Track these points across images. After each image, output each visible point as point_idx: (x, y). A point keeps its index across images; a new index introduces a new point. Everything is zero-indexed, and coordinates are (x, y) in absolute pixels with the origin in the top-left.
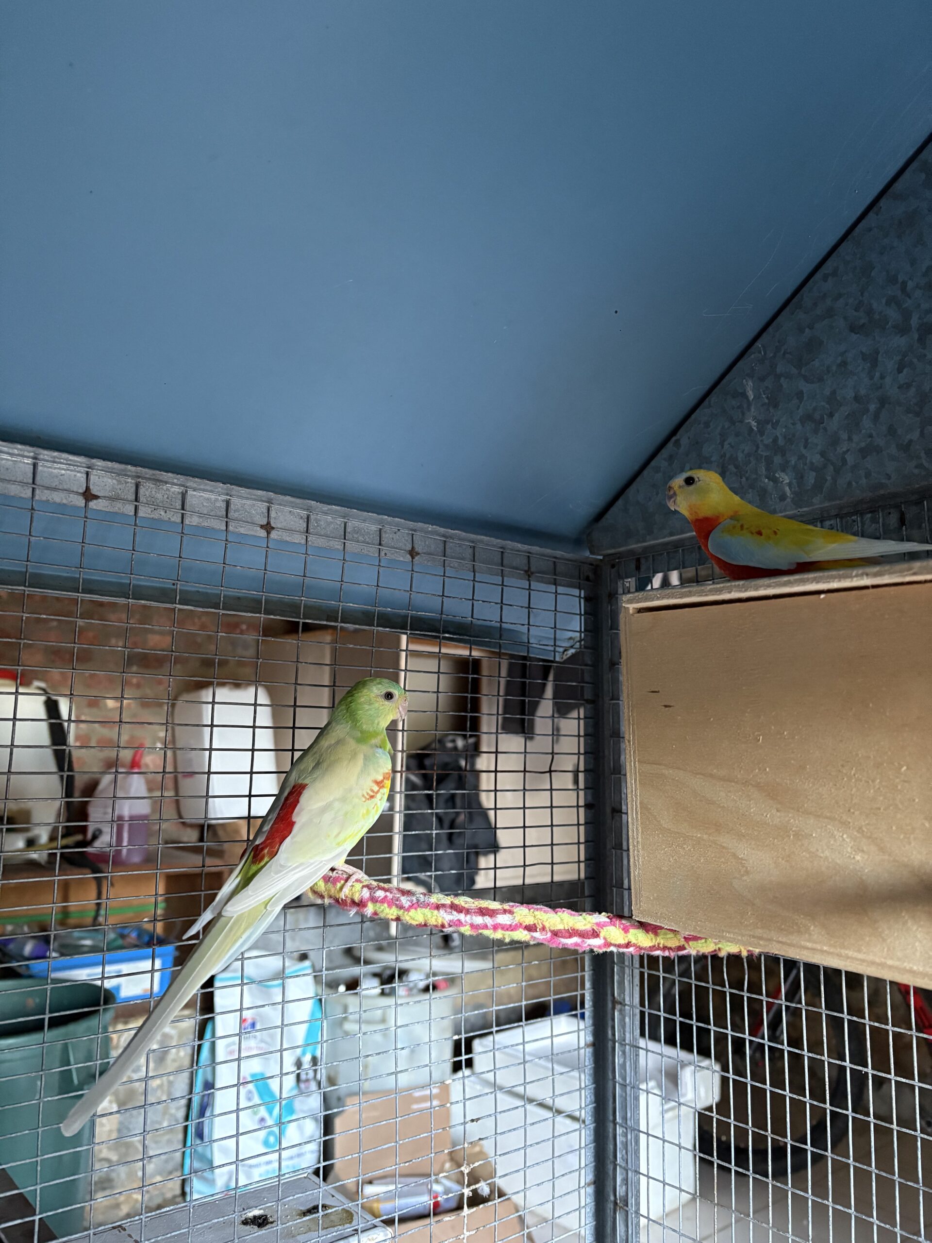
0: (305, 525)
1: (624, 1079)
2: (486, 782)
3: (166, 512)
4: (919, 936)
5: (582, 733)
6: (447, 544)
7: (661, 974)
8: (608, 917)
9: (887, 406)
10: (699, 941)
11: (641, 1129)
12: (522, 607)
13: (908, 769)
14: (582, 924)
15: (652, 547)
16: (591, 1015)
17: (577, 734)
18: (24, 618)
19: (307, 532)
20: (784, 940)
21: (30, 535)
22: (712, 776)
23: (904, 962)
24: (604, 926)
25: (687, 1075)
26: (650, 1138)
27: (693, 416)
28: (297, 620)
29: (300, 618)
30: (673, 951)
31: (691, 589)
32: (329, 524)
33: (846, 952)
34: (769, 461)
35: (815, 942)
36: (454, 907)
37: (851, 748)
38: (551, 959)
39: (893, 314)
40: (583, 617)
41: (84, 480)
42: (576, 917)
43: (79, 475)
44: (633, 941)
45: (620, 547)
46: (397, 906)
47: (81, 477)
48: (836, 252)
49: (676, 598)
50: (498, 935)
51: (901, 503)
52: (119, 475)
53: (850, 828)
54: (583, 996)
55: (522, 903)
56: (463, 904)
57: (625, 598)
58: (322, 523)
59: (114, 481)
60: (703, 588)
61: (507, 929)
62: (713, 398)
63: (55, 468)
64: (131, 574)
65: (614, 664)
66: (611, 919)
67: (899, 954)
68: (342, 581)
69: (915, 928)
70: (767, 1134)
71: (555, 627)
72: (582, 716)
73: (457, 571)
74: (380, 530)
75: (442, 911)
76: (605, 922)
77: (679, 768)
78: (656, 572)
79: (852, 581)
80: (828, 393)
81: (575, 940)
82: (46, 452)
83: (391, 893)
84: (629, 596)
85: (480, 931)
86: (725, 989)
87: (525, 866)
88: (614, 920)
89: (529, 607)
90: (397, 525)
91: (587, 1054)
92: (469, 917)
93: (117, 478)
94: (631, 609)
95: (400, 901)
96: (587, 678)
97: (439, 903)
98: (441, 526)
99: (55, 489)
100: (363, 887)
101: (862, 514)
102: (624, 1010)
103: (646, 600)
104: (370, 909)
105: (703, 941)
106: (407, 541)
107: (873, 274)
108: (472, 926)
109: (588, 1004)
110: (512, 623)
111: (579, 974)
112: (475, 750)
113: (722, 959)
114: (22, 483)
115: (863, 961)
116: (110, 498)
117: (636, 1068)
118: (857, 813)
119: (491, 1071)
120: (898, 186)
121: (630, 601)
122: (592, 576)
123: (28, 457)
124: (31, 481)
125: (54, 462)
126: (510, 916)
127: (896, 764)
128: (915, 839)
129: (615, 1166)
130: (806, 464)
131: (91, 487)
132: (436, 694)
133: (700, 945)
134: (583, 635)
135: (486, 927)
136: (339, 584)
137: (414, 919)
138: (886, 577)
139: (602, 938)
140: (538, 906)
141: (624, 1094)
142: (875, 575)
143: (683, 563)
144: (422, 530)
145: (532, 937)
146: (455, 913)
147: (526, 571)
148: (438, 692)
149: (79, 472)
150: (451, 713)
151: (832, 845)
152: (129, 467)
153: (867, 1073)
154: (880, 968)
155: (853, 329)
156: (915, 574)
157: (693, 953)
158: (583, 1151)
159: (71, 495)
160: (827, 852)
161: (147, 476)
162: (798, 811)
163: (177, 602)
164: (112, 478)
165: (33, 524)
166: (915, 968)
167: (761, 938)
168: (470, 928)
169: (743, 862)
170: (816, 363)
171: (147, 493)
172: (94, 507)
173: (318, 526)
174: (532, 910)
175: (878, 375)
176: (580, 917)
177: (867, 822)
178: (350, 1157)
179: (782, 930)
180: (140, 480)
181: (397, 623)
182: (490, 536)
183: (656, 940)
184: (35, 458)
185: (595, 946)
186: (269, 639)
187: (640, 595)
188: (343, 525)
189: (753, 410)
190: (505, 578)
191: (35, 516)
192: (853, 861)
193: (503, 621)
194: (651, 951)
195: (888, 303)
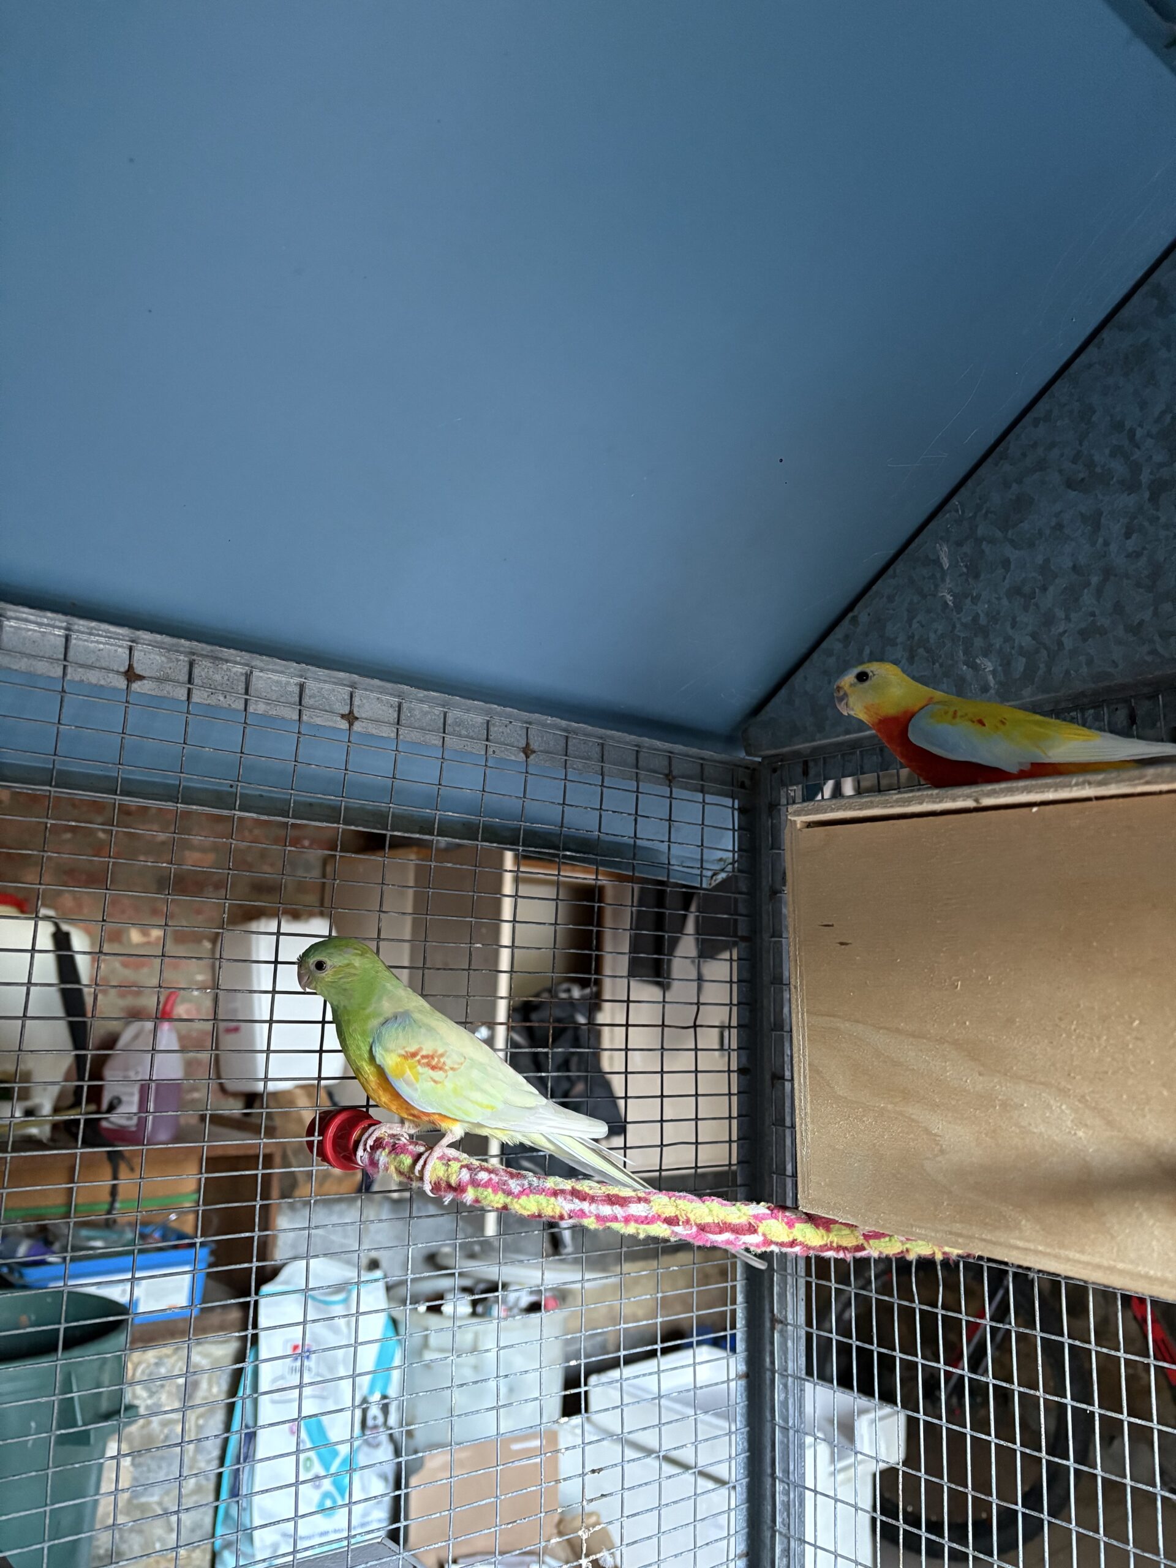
0: (396, 715)
1: (786, 1421)
2: (611, 1038)
3: (225, 697)
4: (1156, 1233)
5: (735, 979)
6: (570, 740)
7: (833, 1285)
8: (768, 1208)
9: (1112, 578)
10: (882, 1240)
11: (807, 1485)
12: (661, 819)
13: (1140, 1023)
14: (735, 1216)
15: (823, 747)
16: (744, 1337)
17: (728, 980)
18: (49, 825)
19: (398, 724)
20: (989, 1237)
21: (59, 723)
22: (898, 1031)
23: (1138, 1265)
24: (762, 1219)
25: (863, 1427)
26: (819, 1496)
27: (874, 588)
28: (384, 832)
29: (387, 830)
30: (850, 1252)
31: (873, 799)
32: (426, 713)
33: (1067, 1253)
34: (968, 644)
35: (1028, 1241)
36: (575, 1193)
37: (1070, 996)
38: (694, 1264)
39: (1119, 468)
40: (736, 833)
41: (126, 656)
42: (729, 1208)
43: (120, 650)
44: (800, 1239)
45: (783, 747)
46: (504, 1191)
47: (123, 653)
48: (1050, 391)
49: (855, 810)
50: (631, 1229)
51: (1131, 696)
52: (169, 650)
53: (1069, 1097)
54: (734, 1312)
55: (660, 1190)
56: (587, 1190)
57: (791, 809)
58: (416, 713)
59: (163, 658)
60: (887, 798)
61: (642, 1223)
62: (899, 566)
63: (92, 642)
64: (181, 773)
65: (775, 893)
66: (772, 1210)
67: (1133, 1255)
68: (440, 785)
69: (1151, 1222)
70: (966, 1491)
71: (702, 845)
72: (735, 957)
73: (580, 774)
74: (488, 722)
75: (560, 1199)
76: (764, 1214)
77: (858, 1021)
78: (826, 779)
79: (1071, 791)
80: (1041, 562)
81: (727, 1236)
82: (82, 622)
83: (497, 1175)
84: (796, 806)
85: (608, 1224)
86: (914, 1305)
87: (662, 1145)
88: (775, 1211)
89: (670, 820)
90: (509, 716)
91: (739, 1389)
92: (594, 1206)
93: (167, 654)
94: (798, 822)
95: (508, 1185)
96: (742, 909)
97: (556, 1188)
98: (562, 719)
99: (91, 667)
100: (462, 1167)
101: (1083, 710)
102: (786, 1331)
103: (817, 811)
104: (469, 1196)
105: (887, 1239)
106: (520, 736)
107: (1094, 419)
108: (598, 1218)
109: (740, 1323)
110: (649, 840)
111: (729, 1284)
112: (595, 1003)
113: (911, 1263)
114: (52, 660)
115: (1088, 1264)
116: (158, 679)
117: (800, 1407)
118: (1078, 1077)
119: (617, 1407)
120: (1125, 314)
121: (798, 813)
122: (747, 783)
123: (60, 628)
124: (62, 657)
125: (91, 634)
126: (646, 1205)
127: (1126, 1017)
128: (1151, 1110)
129: (774, 1532)
130: (1013, 648)
131: (135, 665)
132: (553, 927)
133: (883, 1244)
134: (736, 855)
135: (615, 1219)
136: (437, 788)
137: (525, 1209)
138: (1113, 786)
139: (760, 1234)
140: (681, 1194)
141: (786, 1440)
142: (1100, 784)
143: (862, 767)
144: (539, 723)
145: (673, 1232)
146: (576, 1201)
147: (667, 775)
148: (556, 924)
149: (119, 646)
150: (572, 951)
151: (1048, 1118)
152: (183, 641)
153: (1092, 1413)
154: (1108, 1272)
155: (1070, 484)
156: (1147, 783)
157: (875, 1254)
158: (733, 1514)
159: (111, 675)
160: (1041, 1126)
161: (204, 653)
162: (1006, 1075)
163: (237, 808)
164: (161, 654)
165: (64, 710)
166: (1152, 1273)
167: (960, 1235)
168: (595, 1221)
169: (938, 1138)
170: (1025, 525)
171: (203, 674)
172: (139, 690)
173: (411, 716)
174: (673, 1199)
175: (1100, 541)
176: (734, 1208)
177: (1091, 1089)
178: (438, 1515)
179: (986, 1224)
180: (194, 657)
181: (507, 837)
182: (623, 732)
183: (828, 1237)
184: (68, 629)
185: (751, 1245)
186: (348, 855)
187: (810, 805)
188: (442, 715)
189: (948, 580)
190: (641, 783)
191: (66, 699)
192: (1074, 1138)
193: (638, 836)
194: (822, 1251)
195: (1113, 455)
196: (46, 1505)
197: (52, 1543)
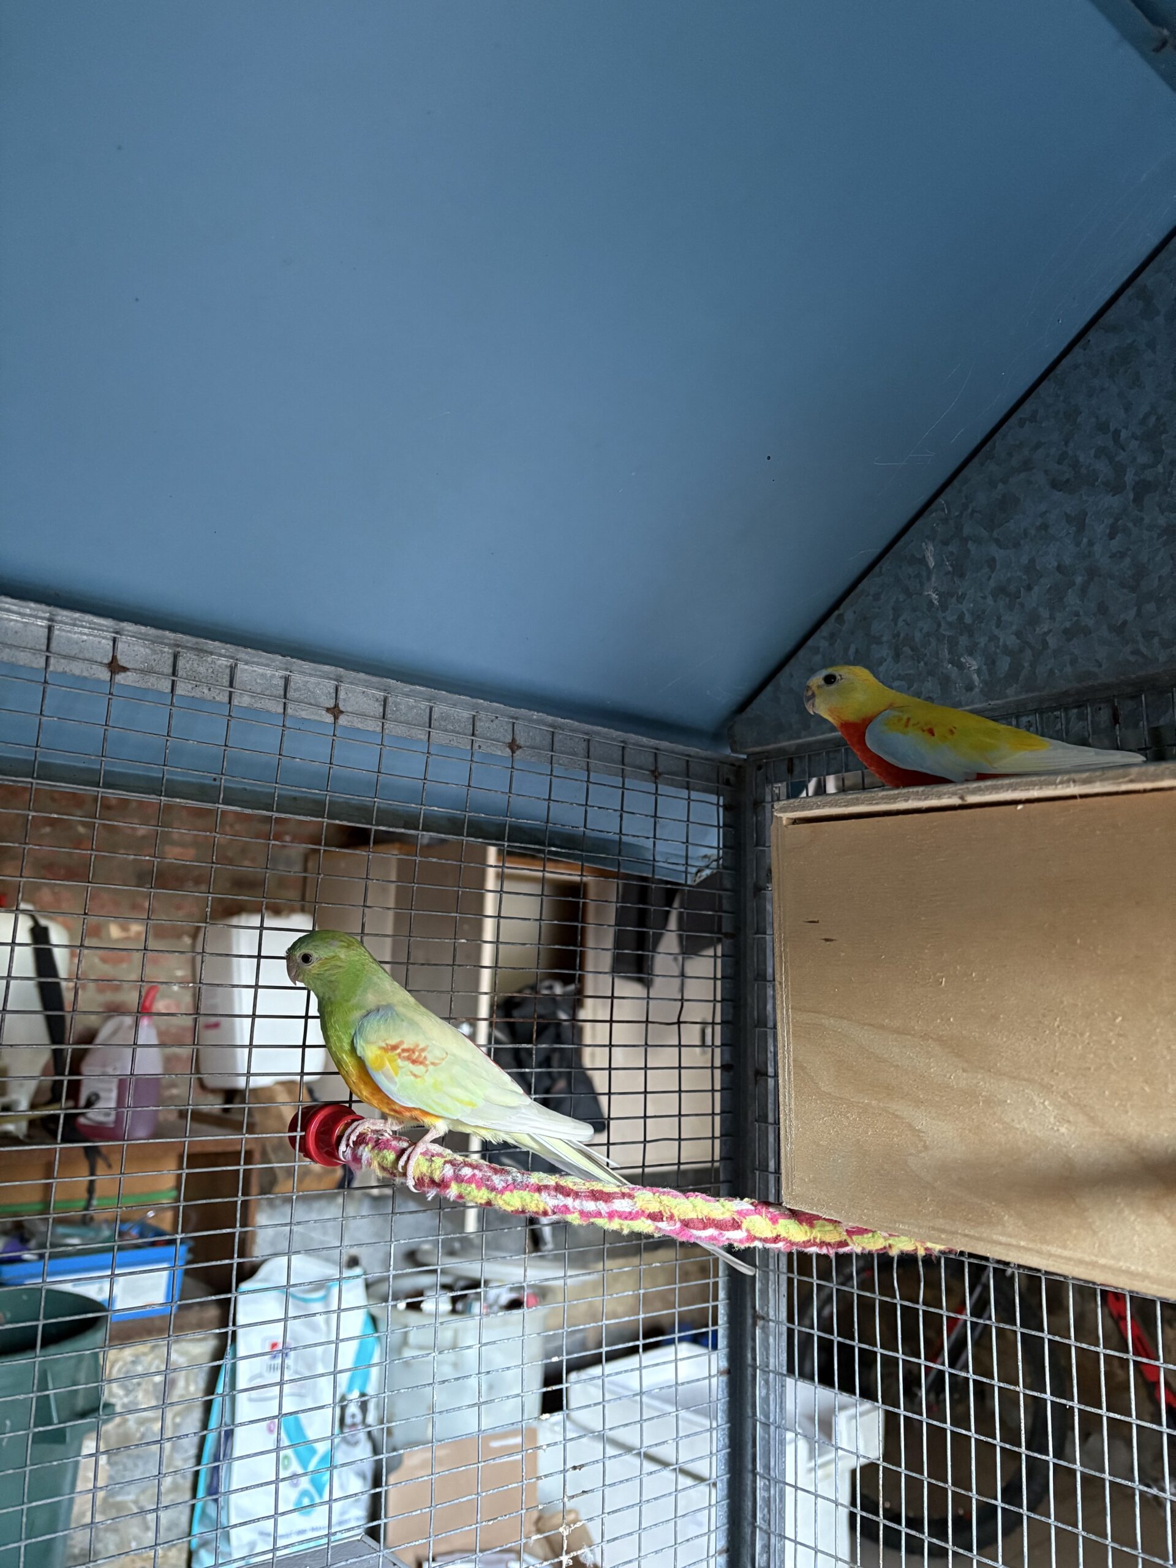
0: (381, 710)
1: (767, 1417)
2: (593, 1034)
3: (210, 690)
4: (1138, 1228)
5: (719, 975)
6: (556, 735)
7: (815, 1281)
8: (752, 1204)
9: (1096, 578)
10: (865, 1236)
11: (787, 1481)
12: (647, 816)
13: (1123, 1020)
14: (719, 1212)
15: (809, 744)
16: (726, 1333)
17: (712, 976)
18: (30, 818)
19: (384, 718)
20: (972, 1233)
21: (41, 714)
22: (882, 1027)
23: (1119, 1260)
24: (746, 1215)
25: (841, 1422)
26: (799, 1492)
27: (860, 586)
28: (368, 826)
29: (372, 824)
30: (833, 1248)
31: (855, 797)
32: (412, 708)
33: (1048, 1248)
34: (953, 643)
35: (1010, 1236)
36: (559, 1189)
37: (1054, 993)
38: (676, 1260)
39: (1103, 468)
40: (721, 830)
41: (110, 647)
42: (712, 1204)
43: (103, 641)
44: (783, 1234)
45: (768, 744)
46: (488, 1187)
47: (107, 644)
48: (1036, 391)
49: (840, 807)
50: (614, 1225)
51: (1114, 696)
52: (153, 642)
53: (1052, 1092)
54: (715, 1308)
55: (644, 1186)
56: (571, 1186)
57: (777, 805)
58: (402, 707)
59: (147, 650)
60: (872, 795)
61: (626, 1218)
62: (885, 565)
63: (75, 633)
64: (164, 765)
65: (759, 890)
66: (755, 1206)
67: (1114, 1251)
68: (425, 779)
69: (1133, 1218)
70: (946, 1486)
71: (687, 842)
72: (719, 953)
73: (566, 770)
74: (474, 717)
75: (544, 1194)
76: (748, 1210)
77: (842, 1018)
78: (811, 776)
79: (1056, 789)
80: (1026, 562)
81: (710, 1232)
82: (65, 613)
83: (481, 1170)
84: (781, 804)
85: (592, 1220)
86: (895, 1301)
87: (645, 1142)
88: (759, 1207)
89: (655, 816)
90: (495, 711)
91: (720, 1385)
92: (578, 1202)
93: (151, 646)
94: (784, 819)
95: (492, 1181)
96: (726, 906)
97: (540, 1184)
98: (548, 714)
99: (74, 658)
100: (446, 1162)
101: (1066, 710)
102: (768, 1327)
103: (802, 808)
104: (453, 1191)
105: (870, 1235)
106: (506, 731)
107: (1079, 420)
108: (582, 1213)
109: (722, 1319)
110: (634, 836)
111: (711, 1281)
112: (577, 1001)
113: (893, 1258)
114: (34, 650)
115: (1070, 1259)
116: (142, 671)
117: (781, 1403)
118: (1061, 1074)
119: (599, 1403)
120: (1110, 316)
121: (784, 810)
122: (732, 779)
123: (42, 618)
124: (44, 648)
125: (74, 625)
126: (630, 1201)
127: (1110, 1014)
128: (1132, 1106)
129: (754, 1528)
130: (998, 647)
131: (119, 657)
132: (538, 923)
133: (866, 1240)
134: (721, 851)
135: (599, 1214)
136: (421, 782)
137: (508, 1204)
138: (1098, 784)
139: (744, 1230)
140: (665, 1190)
141: (766, 1436)
142: (1084, 782)
143: (847, 765)
144: (525, 718)
145: (657, 1228)
146: (560, 1196)
147: (653, 772)
148: (541, 919)
149: (103, 638)
150: (557, 947)
151: (1031, 1114)
152: (167, 633)
153: (1072, 1408)
154: (1090, 1267)
155: (1055, 485)
156: (1131, 781)
157: (858, 1250)
158: (713, 1510)
159: (94, 667)
160: (1024, 1122)
161: (189, 645)
162: (990, 1071)
163: (221, 801)
164: (145, 646)
165: (46, 702)
166: (1133, 1268)
167: (943, 1231)
168: (579, 1216)
169: (921, 1134)
170: (1011, 525)
171: (188, 666)
172: (122, 682)
173: (397, 710)
174: (657, 1194)
175: (1085, 540)
176: (717, 1203)
177: (1074, 1085)
178: (419, 1512)
179: (969, 1220)
180: (179, 649)
182: (610, 728)
183: (812, 1233)
184: (50, 620)
185: (735, 1241)
186: (333, 849)
187: (795, 802)
188: (428, 710)
189: (933, 579)
190: (626, 780)
191: (48, 690)
192: (1057, 1134)
193: (623, 832)
194: (805, 1247)
195: (1097, 456)
196: (23, 1503)
197: (29, 1541)
